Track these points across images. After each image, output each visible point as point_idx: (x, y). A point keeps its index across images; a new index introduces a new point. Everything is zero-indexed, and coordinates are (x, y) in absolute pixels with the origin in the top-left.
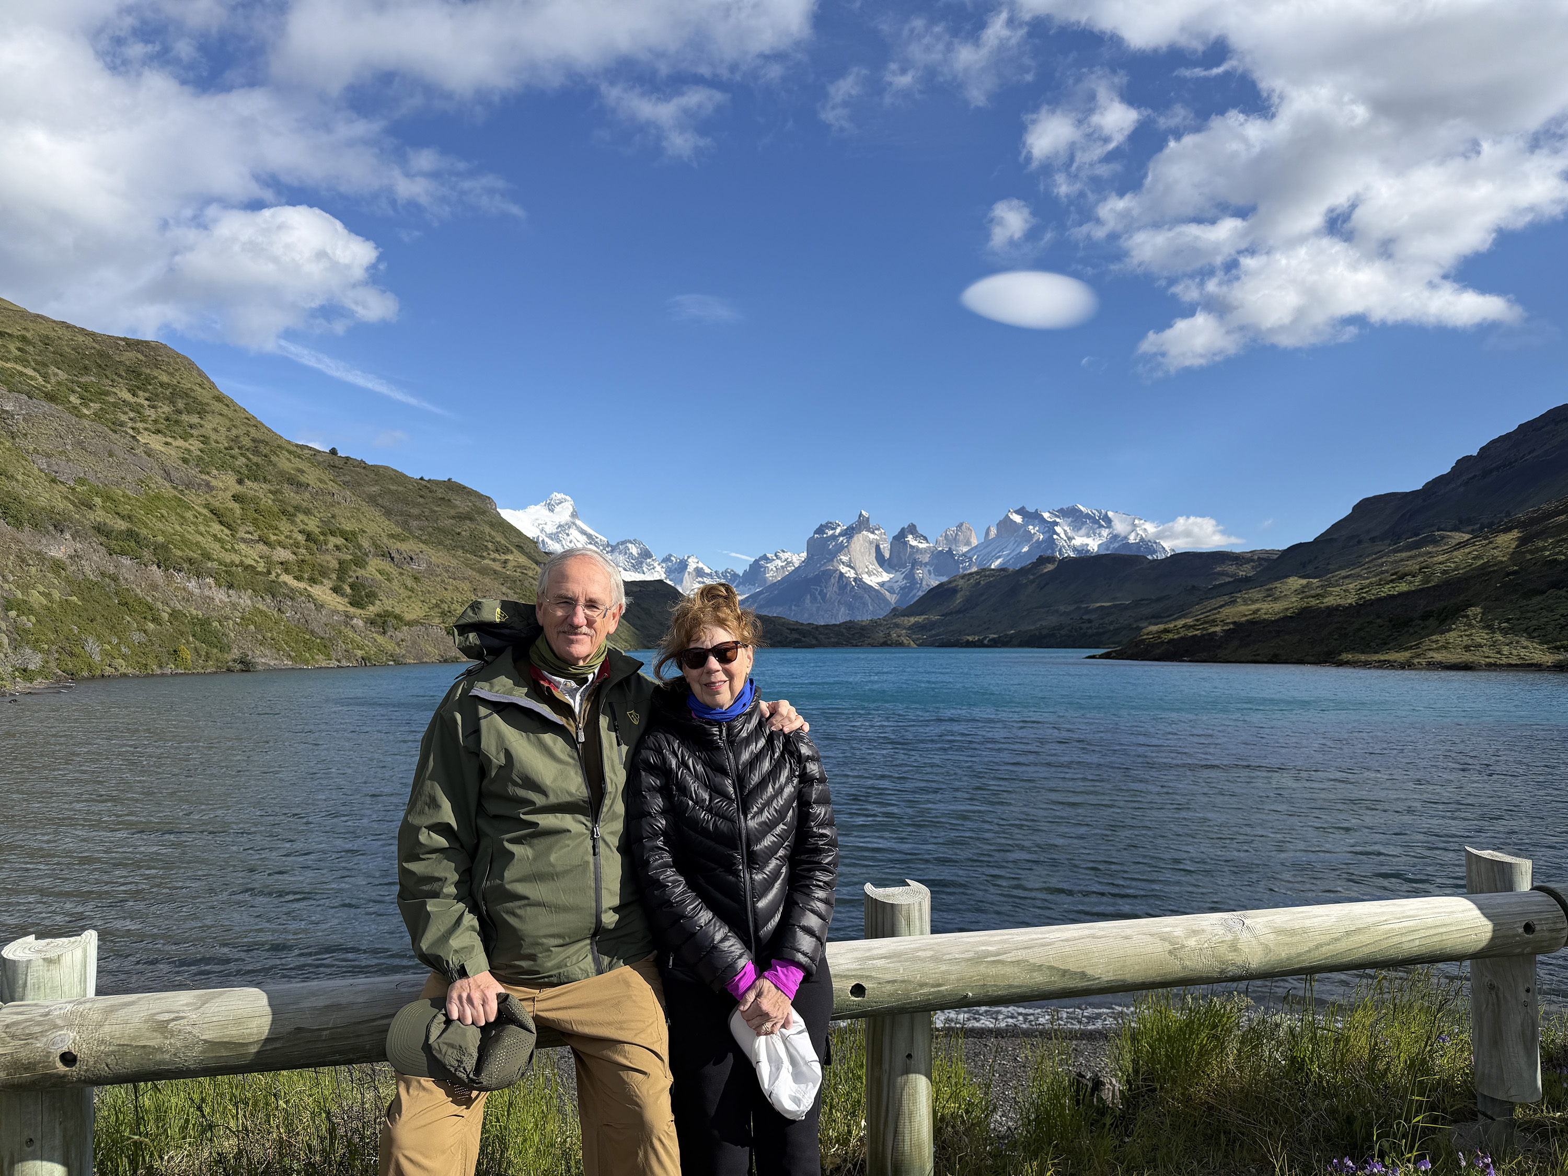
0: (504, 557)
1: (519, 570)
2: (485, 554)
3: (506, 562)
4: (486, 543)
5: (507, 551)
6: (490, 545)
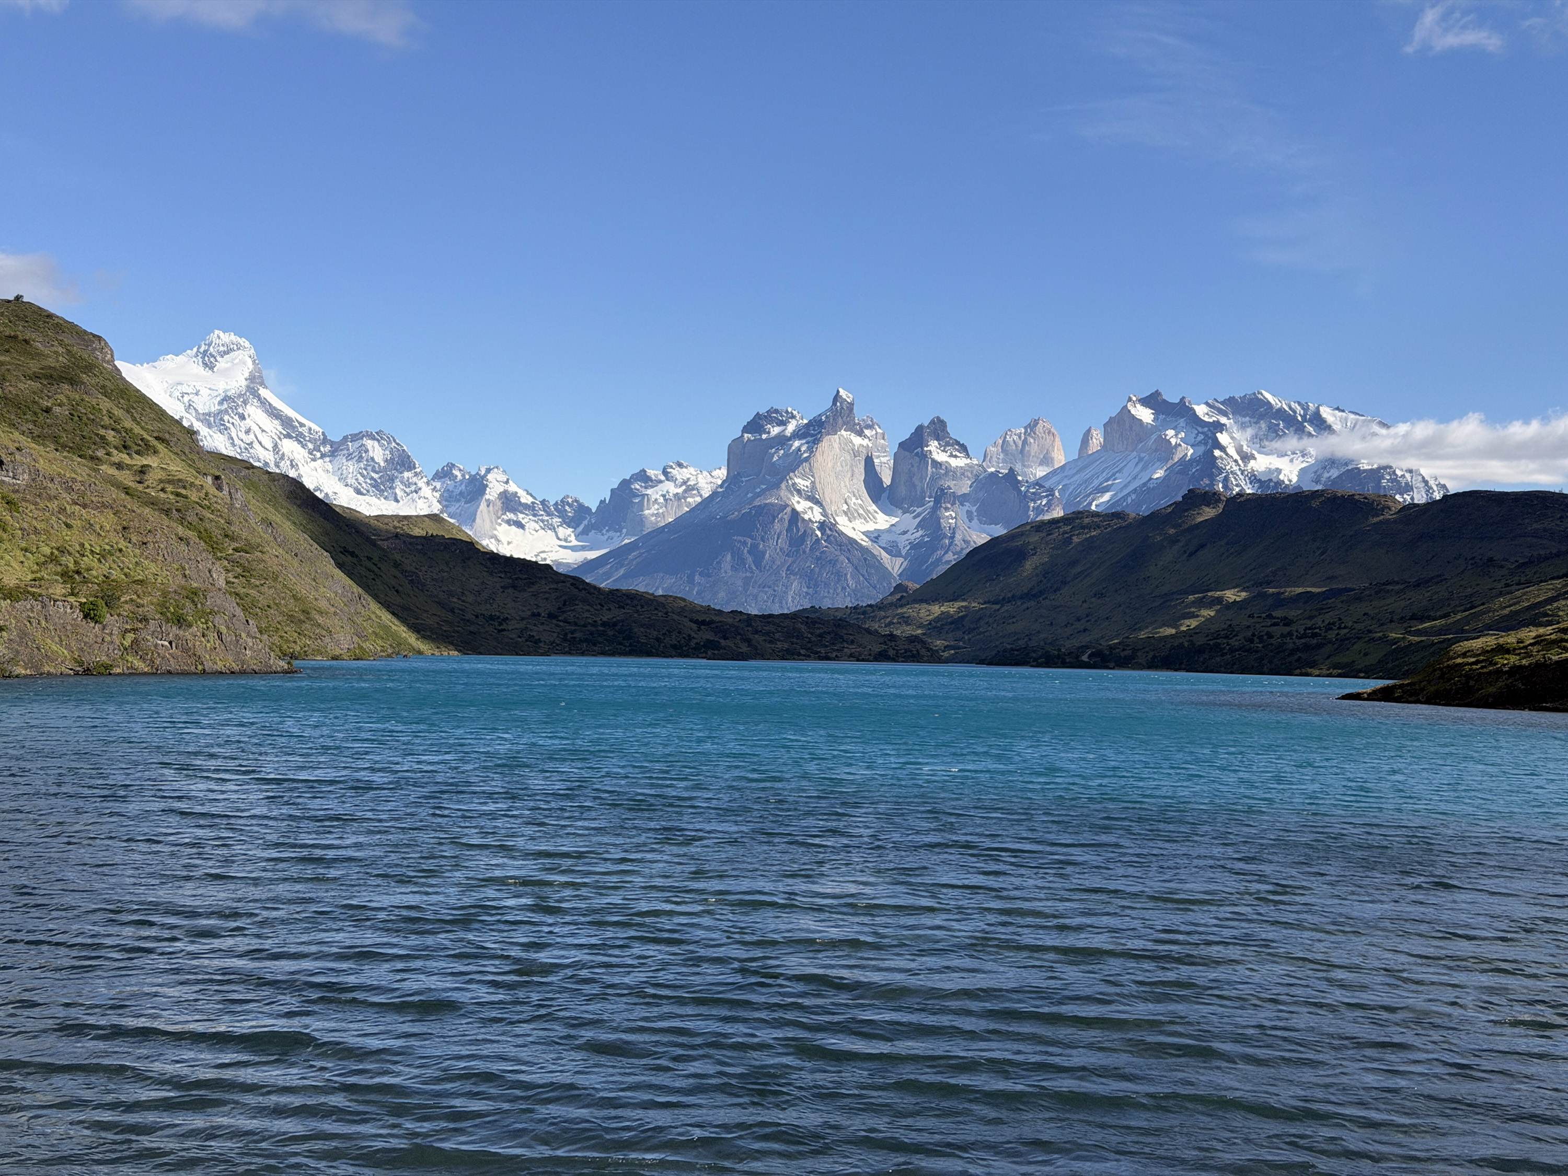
0: (139, 461)
1: (170, 488)
2: (100, 453)
3: (143, 470)
4: (102, 432)
5: (146, 448)
6: (110, 435)
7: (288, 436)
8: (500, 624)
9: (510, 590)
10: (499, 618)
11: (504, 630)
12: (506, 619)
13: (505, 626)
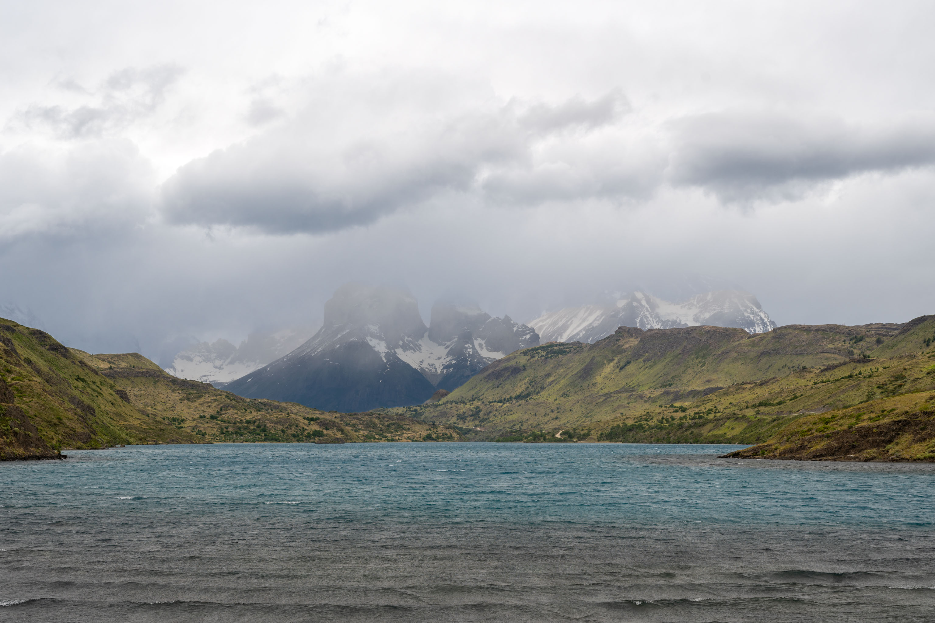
8: (180, 424)
9: (185, 401)
10: (178, 419)
11: (182, 427)
12: (183, 421)
13: (182, 425)
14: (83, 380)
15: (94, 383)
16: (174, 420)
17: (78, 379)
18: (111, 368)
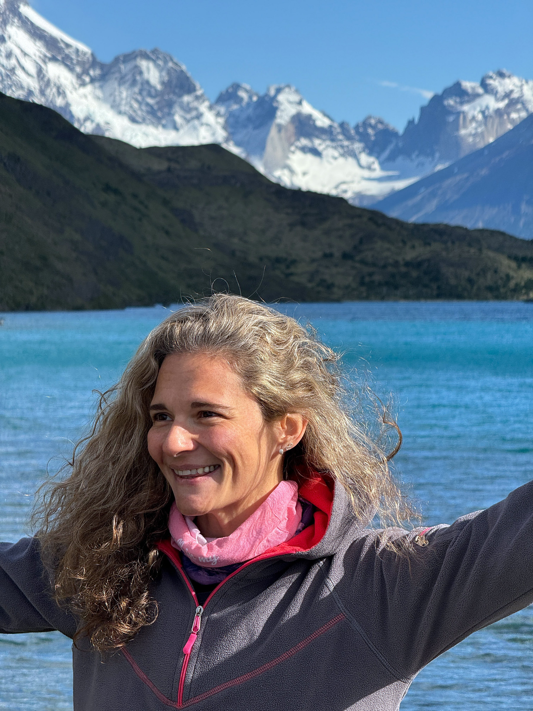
7: (54, 59)
8: (288, 267)
9: (299, 228)
10: (286, 260)
11: (291, 274)
12: (294, 262)
13: (292, 270)
14: (116, 192)
15: (135, 196)
16: (278, 260)
17: (107, 188)
18: (169, 170)
